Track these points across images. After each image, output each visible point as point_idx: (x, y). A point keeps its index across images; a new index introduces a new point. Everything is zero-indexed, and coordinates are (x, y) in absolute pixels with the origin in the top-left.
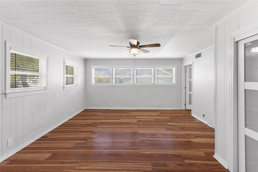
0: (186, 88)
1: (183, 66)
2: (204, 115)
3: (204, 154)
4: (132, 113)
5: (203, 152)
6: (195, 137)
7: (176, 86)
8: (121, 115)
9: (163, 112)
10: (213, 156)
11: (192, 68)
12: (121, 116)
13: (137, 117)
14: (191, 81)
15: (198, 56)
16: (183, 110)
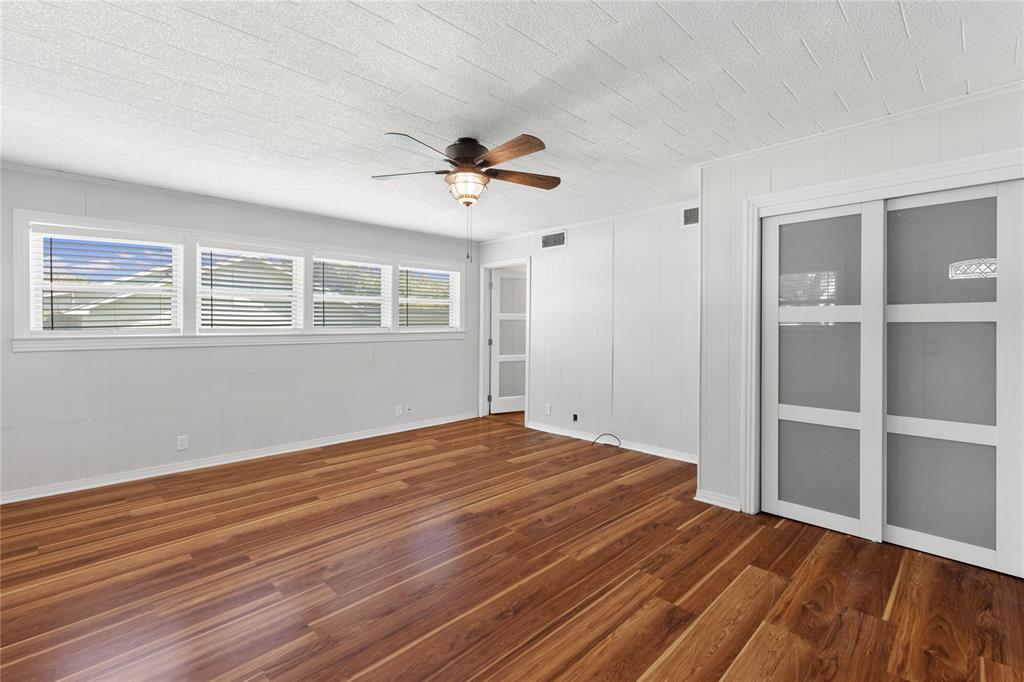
0: (490, 342)
1: (482, 270)
2: (575, 417)
3: (679, 503)
4: (328, 461)
5: (671, 499)
6: (615, 475)
7: (462, 336)
8: (297, 482)
9: (445, 434)
10: (695, 498)
11: (525, 279)
12: (297, 485)
13: (381, 471)
14: (525, 321)
15: (554, 240)
16: (484, 418)
